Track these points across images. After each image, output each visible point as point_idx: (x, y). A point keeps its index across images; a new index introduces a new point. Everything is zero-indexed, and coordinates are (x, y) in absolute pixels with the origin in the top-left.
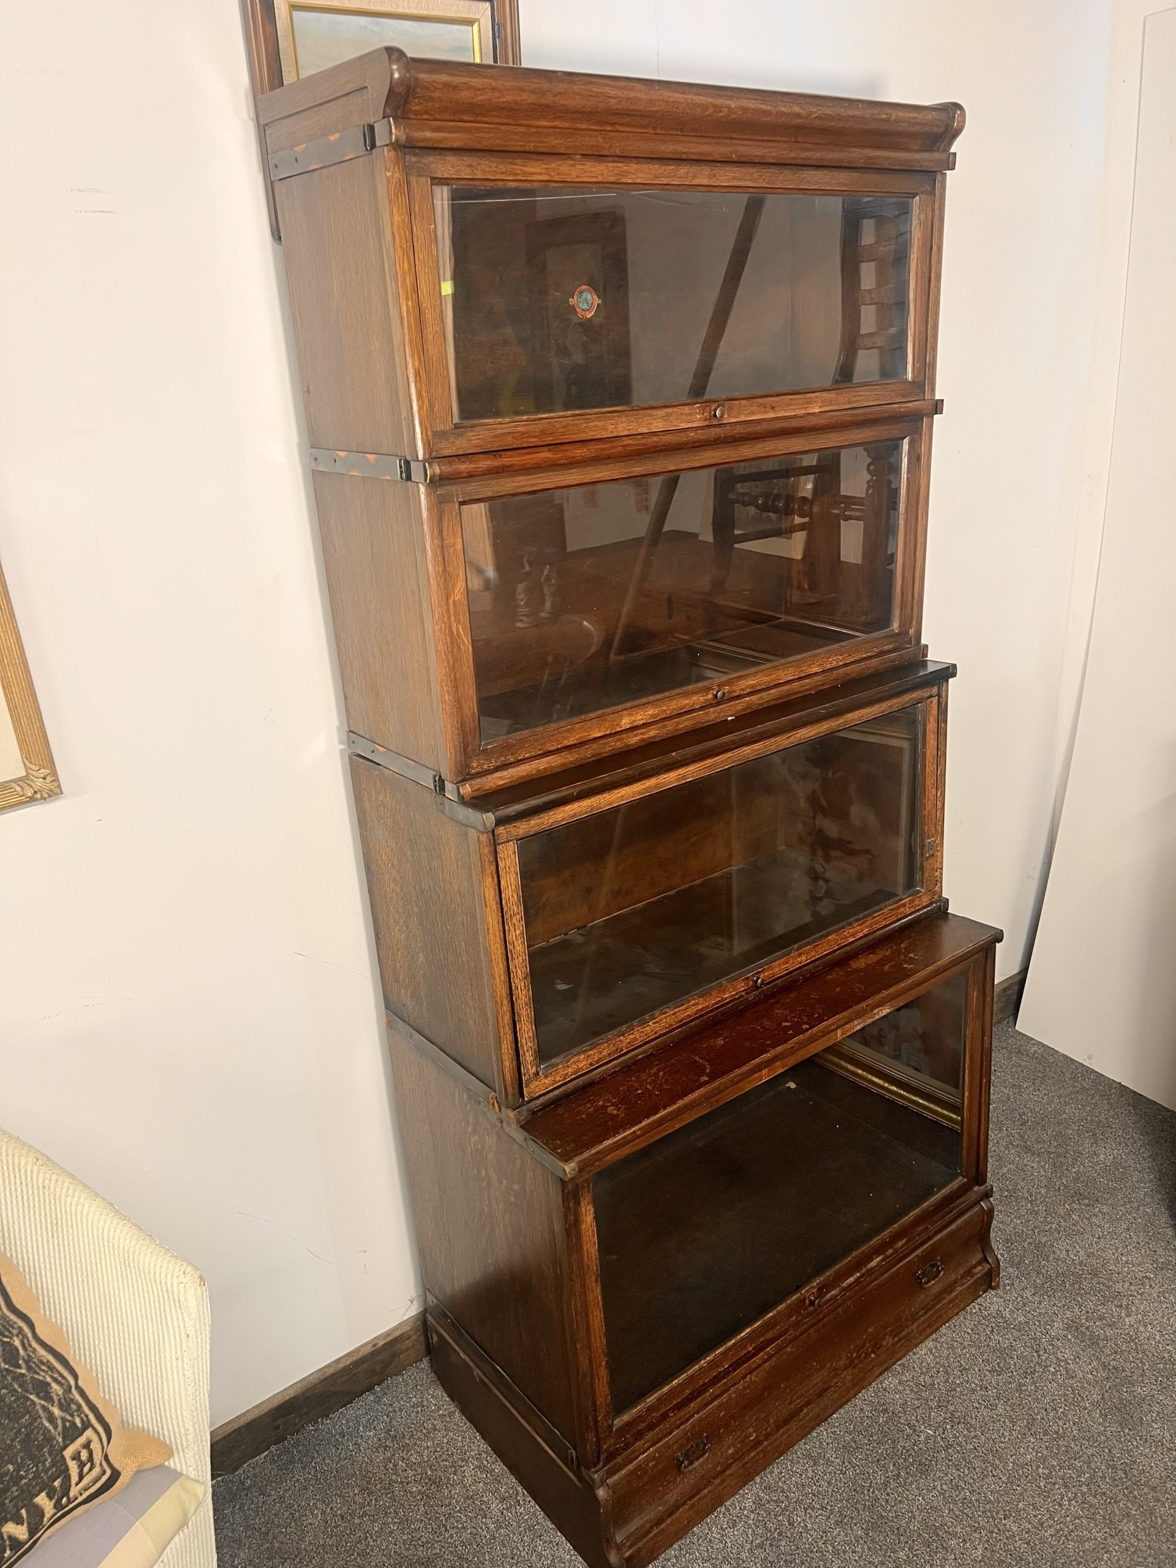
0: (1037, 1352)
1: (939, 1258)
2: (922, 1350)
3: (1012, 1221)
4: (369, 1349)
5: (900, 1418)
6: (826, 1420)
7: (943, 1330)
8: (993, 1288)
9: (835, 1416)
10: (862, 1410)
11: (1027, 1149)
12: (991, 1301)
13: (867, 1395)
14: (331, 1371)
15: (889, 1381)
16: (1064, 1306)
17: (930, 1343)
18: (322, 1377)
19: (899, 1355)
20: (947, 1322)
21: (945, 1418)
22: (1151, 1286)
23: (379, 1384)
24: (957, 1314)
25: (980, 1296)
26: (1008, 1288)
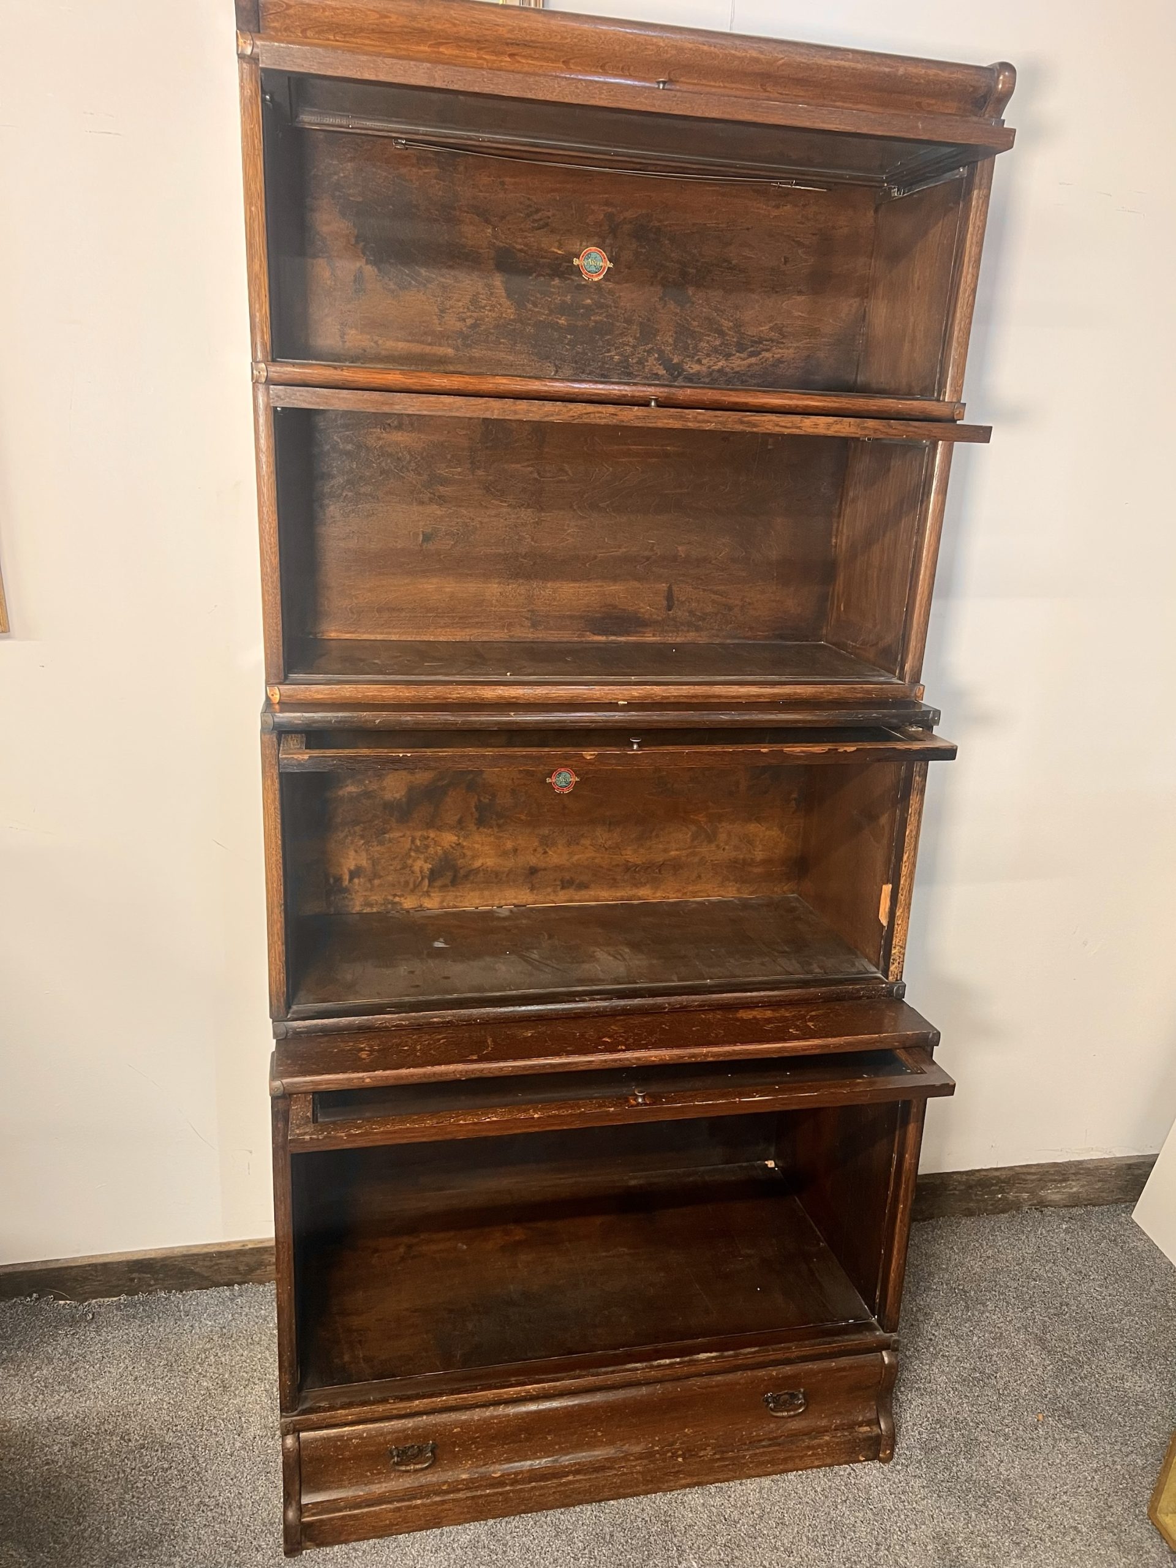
0: (877, 1544)
1: (802, 1390)
2: (751, 1486)
3: (961, 1404)
4: (237, 1247)
5: (675, 1536)
6: (600, 1501)
7: (791, 1476)
8: (880, 1460)
9: (612, 1502)
10: (643, 1510)
11: (1041, 1341)
12: (869, 1472)
13: (660, 1500)
14: (195, 1251)
15: (694, 1497)
16: (949, 1514)
17: (766, 1482)
18: (185, 1253)
19: (720, 1476)
20: (801, 1470)
21: (722, 1560)
22: (1072, 1540)
23: (239, 1284)
24: (819, 1467)
25: (860, 1461)
26: (899, 1467)
